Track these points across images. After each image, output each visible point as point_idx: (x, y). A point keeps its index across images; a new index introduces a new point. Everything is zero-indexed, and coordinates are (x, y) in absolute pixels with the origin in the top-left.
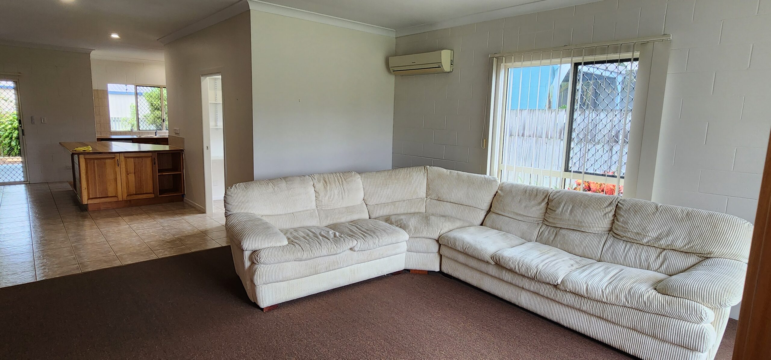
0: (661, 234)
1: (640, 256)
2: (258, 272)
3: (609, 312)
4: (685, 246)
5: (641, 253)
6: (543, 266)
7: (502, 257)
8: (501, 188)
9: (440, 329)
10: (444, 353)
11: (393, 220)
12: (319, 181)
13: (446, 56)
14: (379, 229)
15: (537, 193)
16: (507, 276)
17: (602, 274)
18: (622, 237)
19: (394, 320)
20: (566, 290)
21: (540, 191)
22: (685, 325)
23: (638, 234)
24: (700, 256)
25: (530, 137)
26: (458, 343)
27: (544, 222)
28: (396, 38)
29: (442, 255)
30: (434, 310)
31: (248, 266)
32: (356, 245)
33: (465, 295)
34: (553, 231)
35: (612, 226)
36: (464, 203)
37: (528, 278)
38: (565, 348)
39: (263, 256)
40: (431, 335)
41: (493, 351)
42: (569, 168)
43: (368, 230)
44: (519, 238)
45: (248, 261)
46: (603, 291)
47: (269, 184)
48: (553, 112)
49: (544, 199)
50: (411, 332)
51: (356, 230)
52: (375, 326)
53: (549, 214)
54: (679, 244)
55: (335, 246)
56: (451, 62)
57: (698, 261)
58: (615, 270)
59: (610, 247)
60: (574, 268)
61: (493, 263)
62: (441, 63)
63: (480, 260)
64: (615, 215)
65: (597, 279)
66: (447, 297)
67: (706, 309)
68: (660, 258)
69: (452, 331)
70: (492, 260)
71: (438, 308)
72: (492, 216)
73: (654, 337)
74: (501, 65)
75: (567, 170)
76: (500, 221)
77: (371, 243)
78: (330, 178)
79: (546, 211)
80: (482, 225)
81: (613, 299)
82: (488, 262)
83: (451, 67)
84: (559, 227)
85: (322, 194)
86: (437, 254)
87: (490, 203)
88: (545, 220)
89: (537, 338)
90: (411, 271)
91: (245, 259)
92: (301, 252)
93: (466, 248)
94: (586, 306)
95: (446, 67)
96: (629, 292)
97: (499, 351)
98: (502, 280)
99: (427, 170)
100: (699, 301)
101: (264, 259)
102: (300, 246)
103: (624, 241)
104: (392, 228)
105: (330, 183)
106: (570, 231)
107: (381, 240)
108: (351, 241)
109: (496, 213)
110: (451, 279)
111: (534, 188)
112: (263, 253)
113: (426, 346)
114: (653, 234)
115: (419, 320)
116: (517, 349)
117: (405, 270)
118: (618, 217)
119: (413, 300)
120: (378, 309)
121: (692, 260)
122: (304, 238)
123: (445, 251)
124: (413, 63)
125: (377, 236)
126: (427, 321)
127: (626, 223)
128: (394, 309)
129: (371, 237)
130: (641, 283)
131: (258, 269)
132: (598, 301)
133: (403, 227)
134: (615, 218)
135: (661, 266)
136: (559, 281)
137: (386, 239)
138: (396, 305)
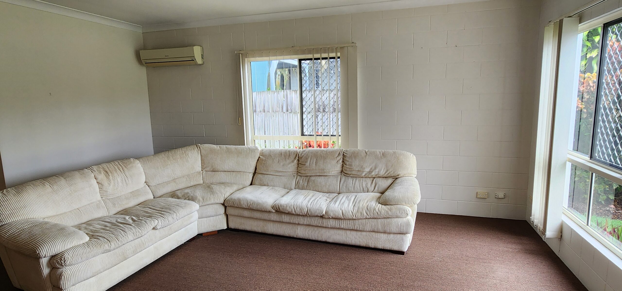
0: (371, 168)
1: (362, 184)
2: (65, 276)
3: (357, 225)
4: (385, 173)
5: (362, 182)
6: (311, 205)
7: (281, 206)
8: (262, 153)
9: (251, 272)
10: (263, 288)
11: (180, 195)
12: (100, 173)
13: (197, 51)
14: (172, 205)
15: (289, 154)
16: (286, 218)
17: (347, 202)
18: (350, 175)
19: (211, 277)
20: (330, 218)
21: (291, 152)
22: (400, 221)
23: (358, 171)
24: (394, 178)
25: (261, 113)
26: (269, 278)
27: (297, 174)
28: (142, 33)
29: (228, 215)
30: (239, 260)
31: (47, 273)
32: (158, 223)
33: (255, 241)
34: (306, 179)
35: (343, 169)
36: (235, 170)
37: (303, 216)
38: (336, 256)
39: (68, 258)
40: (247, 279)
41: (295, 275)
42: (304, 133)
43: (163, 208)
44: (282, 189)
45: (46, 268)
46: (352, 212)
47: (46, 185)
48: (275, 93)
49: (295, 158)
50: (230, 282)
51: (150, 211)
52: (197, 287)
53: (301, 168)
54: (382, 173)
55: (138, 229)
56: (202, 56)
57: (393, 181)
58: (352, 197)
59: (344, 182)
60: (328, 202)
61: (274, 211)
62: (194, 57)
63: (263, 211)
64: (343, 161)
65: (346, 205)
66: (243, 247)
67: (408, 208)
68: (373, 183)
69: (260, 270)
70: (273, 209)
71: (240, 257)
72: (258, 176)
73: (385, 232)
74: (245, 59)
75: (303, 134)
76: (266, 179)
77: (170, 218)
78: (109, 168)
79: (298, 166)
80: (252, 185)
81: (359, 215)
82: (270, 212)
83: (202, 60)
84: (309, 176)
85: (106, 183)
86: (224, 215)
87: (255, 167)
88: (298, 173)
89: (318, 256)
90: (203, 234)
91: (42, 267)
92: (108, 244)
93: (250, 205)
94: (343, 224)
95: (199, 61)
96: (367, 209)
97: (299, 273)
98: (283, 222)
99: (199, 148)
100: (404, 204)
101: (70, 261)
102: (105, 238)
103: (351, 177)
104: (183, 202)
105: (111, 173)
106: (317, 177)
107: (178, 214)
108: (153, 221)
109: (261, 174)
110: (238, 232)
111: (286, 151)
112: (67, 255)
113: (247, 288)
114: (367, 170)
115: (231, 271)
116: (309, 267)
117: (198, 235)
118: (346, 162)
119: (218, 257)
120: (192, 273)
121: (390, 181)
122: (104, 229)
123: (230, 211)
124: (166, 56)
125: (174, 212)
126: (237, 269)
127: (351, 165)
128: (206, 268)
129: (169, 214)
130: (371, 201)
131: (64, 273)
132: (350, 219)
133: (192, 199)
134: (344, 163)
135: (374, 189)
136: (324, 213)
137: (182, 212)
138: (205, 265)
